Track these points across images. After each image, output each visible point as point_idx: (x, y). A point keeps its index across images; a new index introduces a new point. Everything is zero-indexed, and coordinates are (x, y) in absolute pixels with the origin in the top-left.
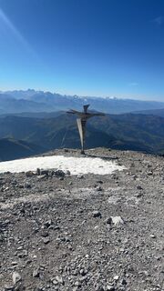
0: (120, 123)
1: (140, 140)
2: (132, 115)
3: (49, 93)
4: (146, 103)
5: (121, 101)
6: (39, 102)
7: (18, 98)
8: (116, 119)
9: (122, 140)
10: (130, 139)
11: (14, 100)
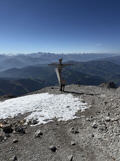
0: (87, 66)
1: (99, 75)
2: (93, 62)
3: (49, 53)
4: (101, 55)
5: (87, 54)
6: (44, 58)
7: (34, 57)
8: (85, 64)
9: (89, 75)
10: (94, 75)
11: (32, 58)
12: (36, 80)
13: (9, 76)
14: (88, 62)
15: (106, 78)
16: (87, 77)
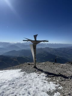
1: (65, 57)
2: (61, 48)
4: (65, 45)
5: (57, 44)
8: (56, 50)
10: (61, 56)
12: (26, 58)
13: (10, 55)
14: (58, 48)
15: (69, 59)
16: (57, 57)
